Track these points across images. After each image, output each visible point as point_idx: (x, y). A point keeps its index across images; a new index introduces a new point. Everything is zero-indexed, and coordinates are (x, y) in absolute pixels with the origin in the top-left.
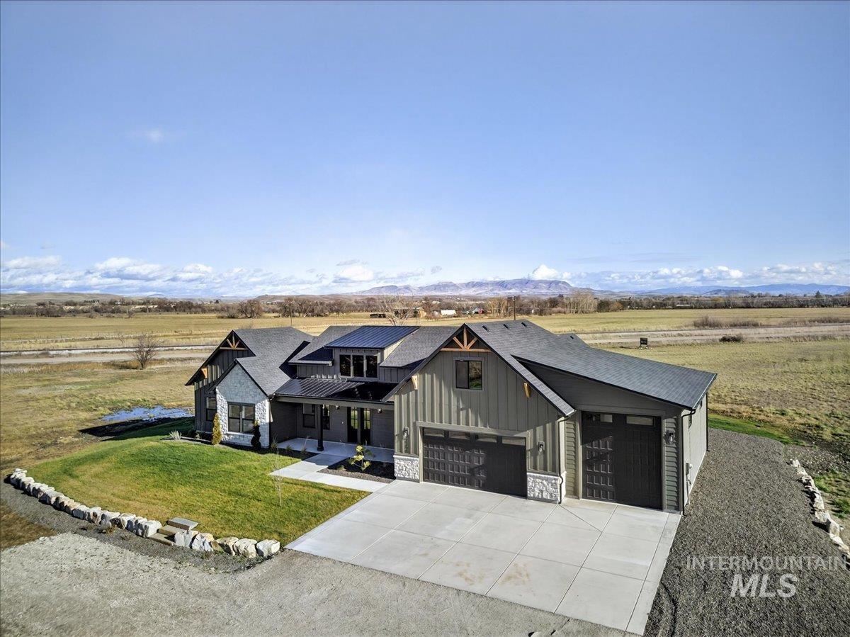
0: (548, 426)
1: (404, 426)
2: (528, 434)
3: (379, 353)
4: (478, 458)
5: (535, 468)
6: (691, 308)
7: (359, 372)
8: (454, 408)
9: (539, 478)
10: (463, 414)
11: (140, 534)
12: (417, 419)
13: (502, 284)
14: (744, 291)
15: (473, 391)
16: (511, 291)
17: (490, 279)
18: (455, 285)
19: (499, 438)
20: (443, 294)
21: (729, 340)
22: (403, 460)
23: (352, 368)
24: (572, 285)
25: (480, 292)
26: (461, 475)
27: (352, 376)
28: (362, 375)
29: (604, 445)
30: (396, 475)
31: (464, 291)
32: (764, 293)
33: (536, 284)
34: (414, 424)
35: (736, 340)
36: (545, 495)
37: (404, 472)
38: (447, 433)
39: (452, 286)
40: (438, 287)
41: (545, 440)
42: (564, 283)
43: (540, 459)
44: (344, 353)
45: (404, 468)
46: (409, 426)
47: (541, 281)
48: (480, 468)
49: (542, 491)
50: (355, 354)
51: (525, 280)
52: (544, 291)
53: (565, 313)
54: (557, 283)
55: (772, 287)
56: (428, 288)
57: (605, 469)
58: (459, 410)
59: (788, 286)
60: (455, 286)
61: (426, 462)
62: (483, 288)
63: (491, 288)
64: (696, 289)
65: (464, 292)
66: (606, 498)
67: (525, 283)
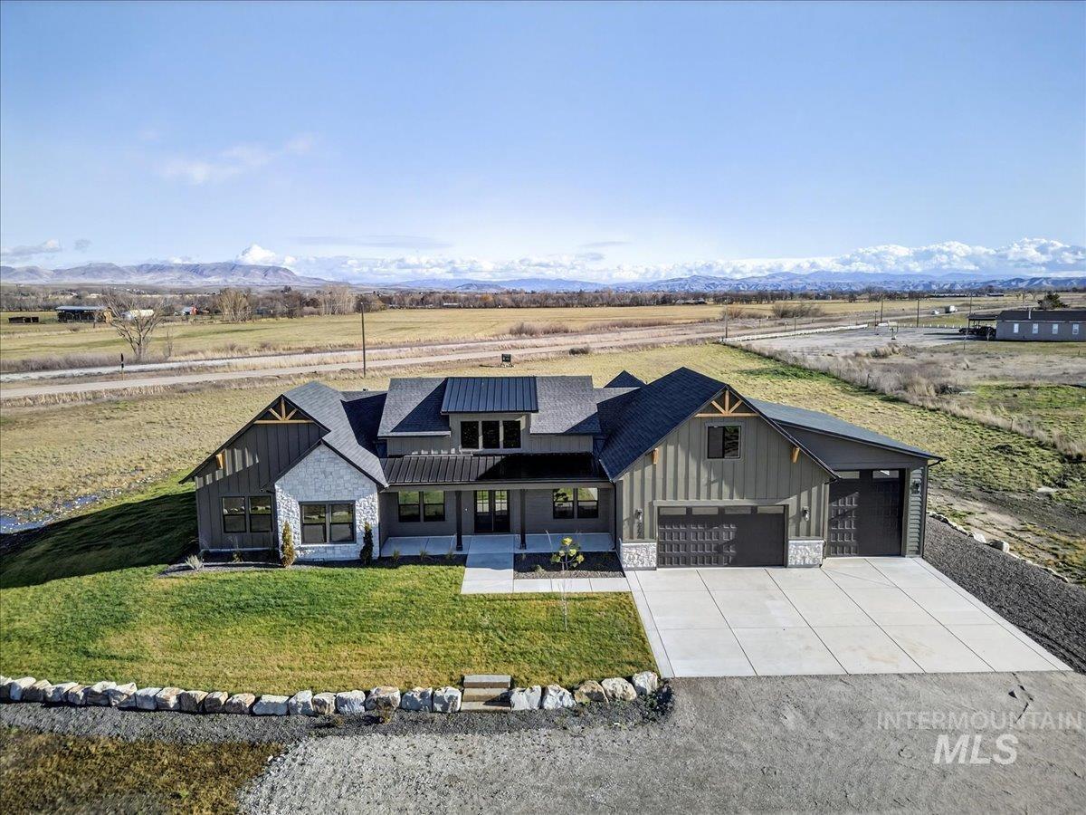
0: (815, 490)
1: (637, 507)
2: (792, 502)
3: (524, 417)
4: (728, 533)
5: (798, 534)
6: (460, 307)
7: (491, 442)
8: (704, 481)
9: (801, 544)
10: (715, 487)
11: (439, 709)
12: (654, 498)
13: (197, 270)
14: (495, 285)
15: (728, 460)
16: (210, 279)
17: (178, 261)
18: (117, 269)
19: (754, 509)
20: (99, 281)
21: (577, 353)
22: (635, 547)
23: (481, 438)
24: (297, 273)
25: (162, 279)
26: (707, 555)
27: (481, 449)
28: (497, 446)
29: (850, 502)
30: (624, 566)
31: (134, 278)
32: (518, 289)
33: (247, 270)
34: (651, 504)
35: (584, 352)
36: (808, 561)
37: (635, 561)
38: (689, 510)
39: (113, 269)
40: (85, 271)
41: (810, 504)
42: (286, 270)
43: (803, 525)
44: (468, 419)
45: (636, 556)
46: (643, 506)
47: (255, 267)
48: (728, 544)
49: (804, 558)
50: (484, 420)
51: (230, 264)
52: (258, 280)
53: (319, 314)
54: (276, 270)
55: (522, 281)
56: (71, 272)
57: (849, 526)
58: (709, 483)
59: (537, 281)
60: (121, 271)
61: (661, 546)
62: (166, 273)
63: (178, 275)
64: (446, 282)
65: (135, 280)
66: (850, 553)
67: (231, 268)
